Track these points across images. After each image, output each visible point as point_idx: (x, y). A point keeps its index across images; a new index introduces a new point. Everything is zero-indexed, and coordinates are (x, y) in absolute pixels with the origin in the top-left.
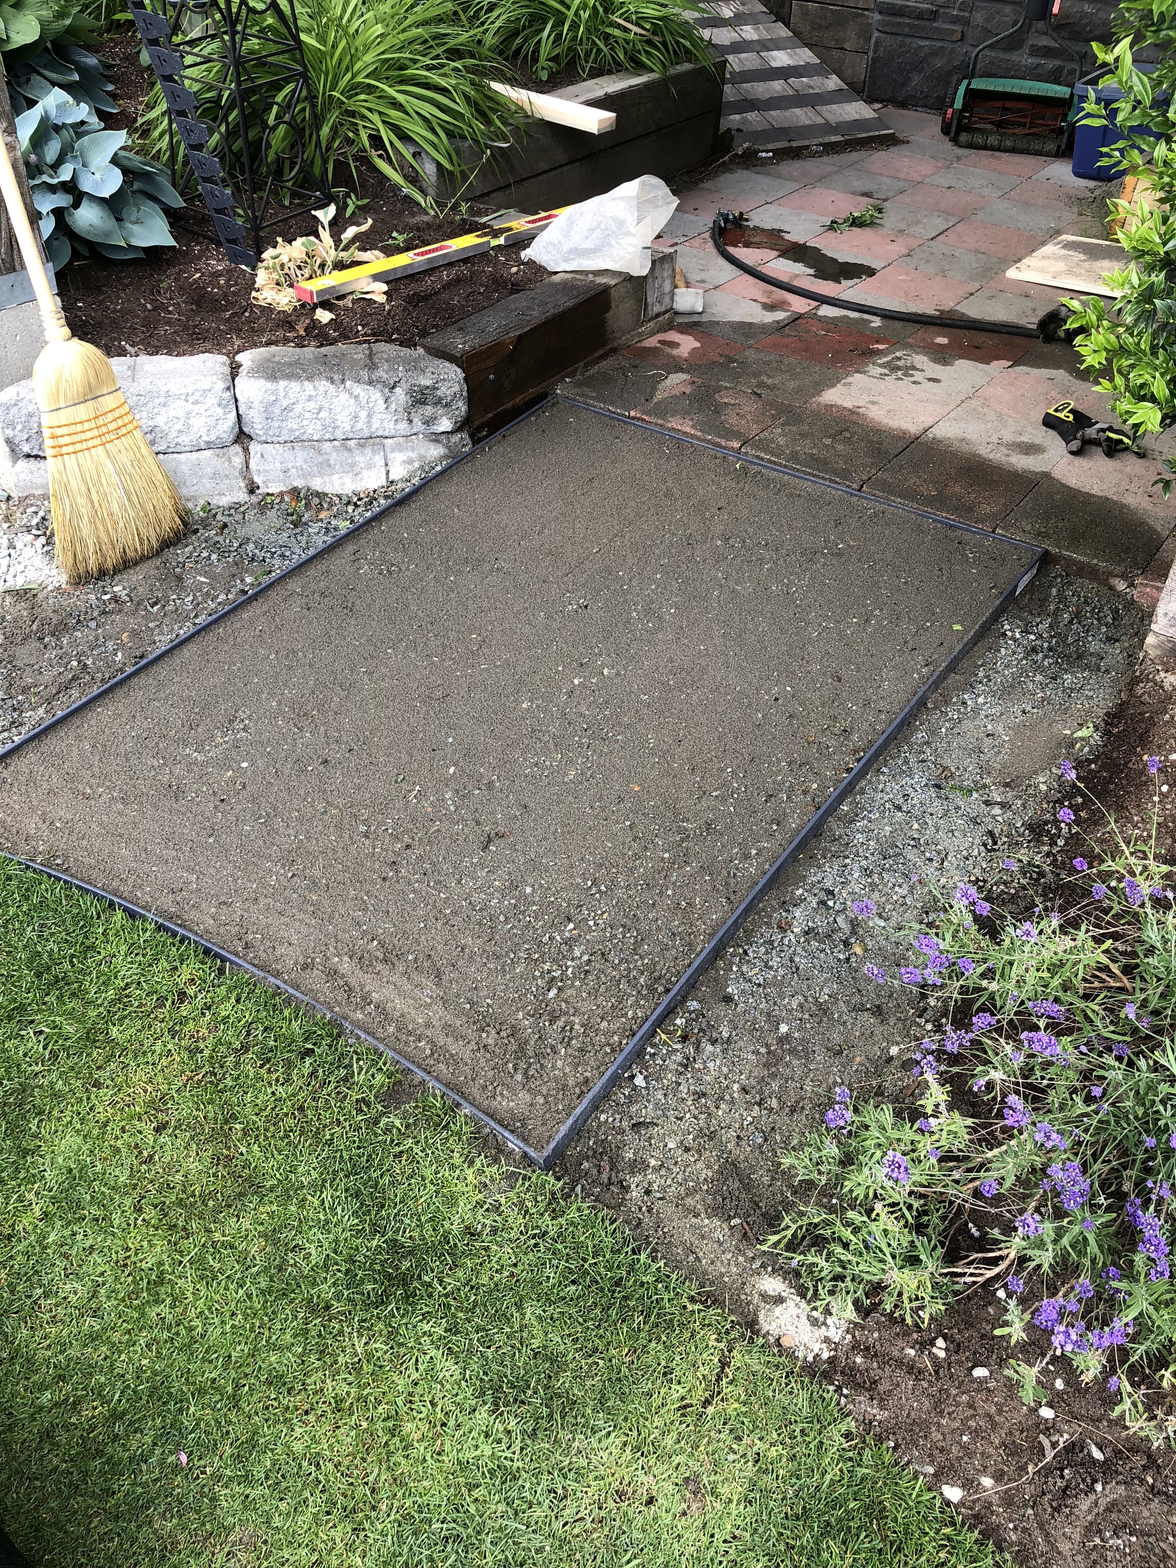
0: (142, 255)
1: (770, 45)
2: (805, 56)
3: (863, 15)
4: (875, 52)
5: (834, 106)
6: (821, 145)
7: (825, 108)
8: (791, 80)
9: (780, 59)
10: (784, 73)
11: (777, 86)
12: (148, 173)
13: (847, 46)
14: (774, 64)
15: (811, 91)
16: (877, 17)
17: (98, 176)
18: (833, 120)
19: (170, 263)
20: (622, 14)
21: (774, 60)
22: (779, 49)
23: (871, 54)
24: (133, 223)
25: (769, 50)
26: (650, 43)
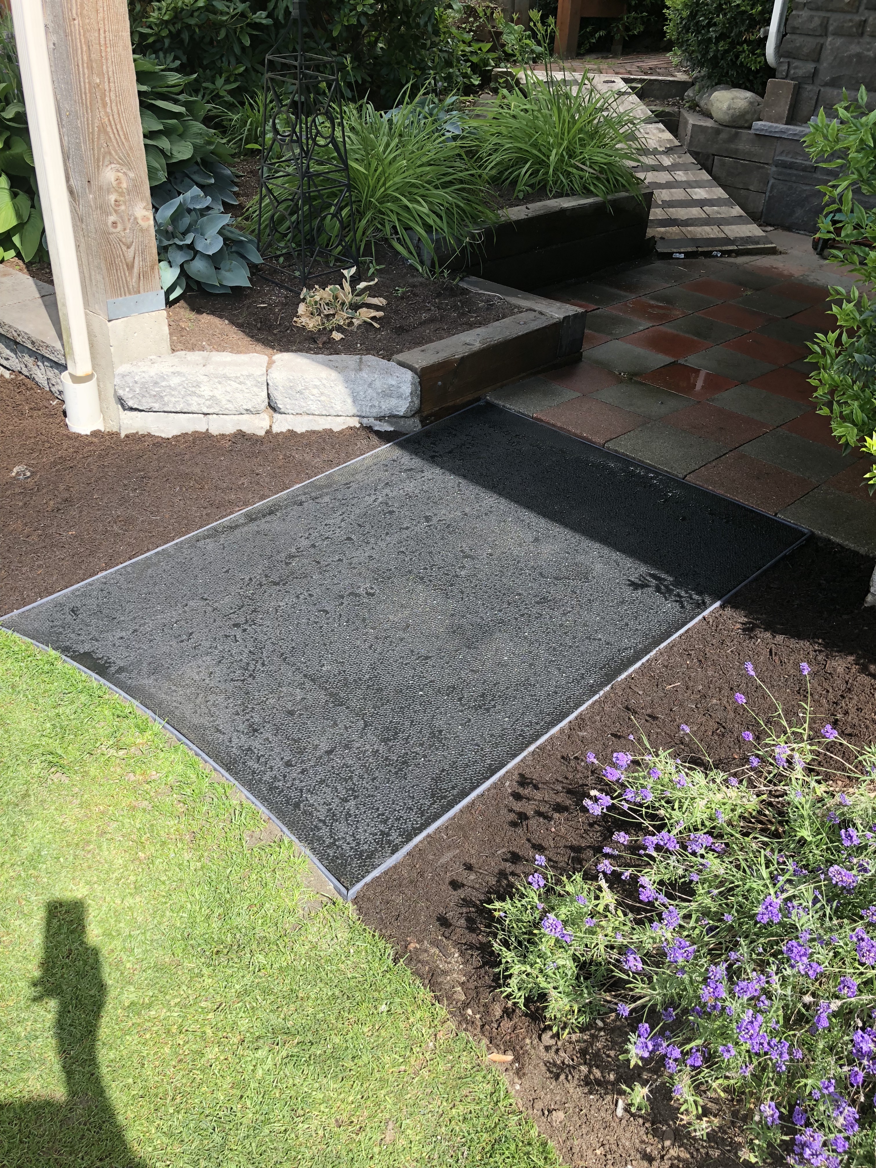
0: (230, 292)
1: (694, 185)
2: (719, 193)
3: (764, 167)
4: (771, 192)
5: (733, 227)
6: (720, 251)
7: (727, 227)
8: (704, 208)
9: (700, 194)
10: (702, 203)
11: (695, 212)
12: (242, 241)
13: (751, 188)
14: (695, 197)
15: (719, 216)
16: (774, 169)
17: (208, 241)
18: (732, 236)
19: (247, 297)
20: (580, 160)
21: (696, 194)
22: (700, 187)
23: (768, 194)
24: (226, 271)
25: (693, 187)
26: (598, 178)
